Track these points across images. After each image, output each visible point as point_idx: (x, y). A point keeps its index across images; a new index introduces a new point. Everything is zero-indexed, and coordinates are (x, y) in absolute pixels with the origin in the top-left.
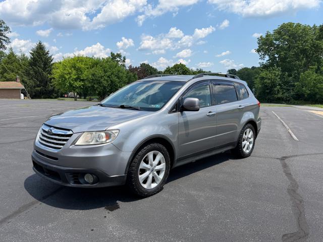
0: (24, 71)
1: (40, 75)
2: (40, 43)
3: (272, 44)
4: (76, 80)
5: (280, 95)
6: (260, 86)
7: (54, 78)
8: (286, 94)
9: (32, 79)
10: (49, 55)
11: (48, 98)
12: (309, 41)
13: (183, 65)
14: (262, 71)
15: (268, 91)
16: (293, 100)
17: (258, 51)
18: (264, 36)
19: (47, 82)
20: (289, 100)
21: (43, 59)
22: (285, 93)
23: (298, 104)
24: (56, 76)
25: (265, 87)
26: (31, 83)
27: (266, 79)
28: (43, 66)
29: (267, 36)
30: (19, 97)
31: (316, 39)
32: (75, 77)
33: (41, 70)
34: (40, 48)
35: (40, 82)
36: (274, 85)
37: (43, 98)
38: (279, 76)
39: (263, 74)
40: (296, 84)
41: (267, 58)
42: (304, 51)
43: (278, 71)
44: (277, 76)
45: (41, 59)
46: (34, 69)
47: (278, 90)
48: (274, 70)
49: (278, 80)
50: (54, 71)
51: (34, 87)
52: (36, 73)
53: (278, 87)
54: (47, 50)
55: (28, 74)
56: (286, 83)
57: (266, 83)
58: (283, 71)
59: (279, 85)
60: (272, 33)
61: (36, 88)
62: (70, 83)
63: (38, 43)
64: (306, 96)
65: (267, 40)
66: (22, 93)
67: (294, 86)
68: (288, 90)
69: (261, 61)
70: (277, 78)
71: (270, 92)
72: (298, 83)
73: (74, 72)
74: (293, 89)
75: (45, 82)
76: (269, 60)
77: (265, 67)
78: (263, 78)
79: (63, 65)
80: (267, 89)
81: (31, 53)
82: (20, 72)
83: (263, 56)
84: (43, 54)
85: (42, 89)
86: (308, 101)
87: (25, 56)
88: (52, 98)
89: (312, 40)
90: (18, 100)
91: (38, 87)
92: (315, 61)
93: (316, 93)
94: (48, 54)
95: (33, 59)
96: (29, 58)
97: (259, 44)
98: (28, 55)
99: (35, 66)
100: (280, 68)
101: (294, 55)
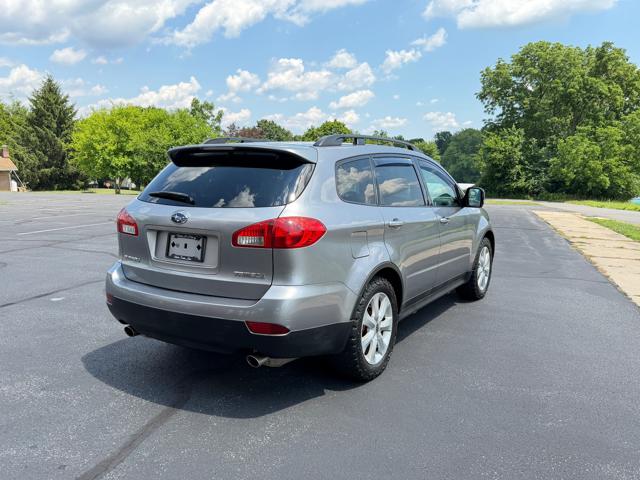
0: (19, 136)
1: (50, 142)
2: (49, 81)
3: (507, 84)
4: (116, 153)
5: (521, 183)
6: (484, 165)
7: (74, 150)
8: (532, 181)
9: (34, 151)
10: (69, 105)
11: (67, 189)
12: (576, 78)
13: (339, 124)
14: (488, 135)
15: (499, 175)
16: (545, 192)
17: (482, 97)
18: (493, 68)
19: (64, 158)
20: (538, 193)
21: (57, 112)
22: (530, 178)
23: (554, 200)
24: (78, 146)
25: (494, 166)
26: (32, 159)
27: (496, 150)
28: (55, 126)
29: (498, 68)
30: (8, 188)
31: (590, 74)
32: (113, 148)
33: (51, 133)
34: (51, 89)
35: (50, 157)
36: (510, 164)
37: (58, 189)
38: (520, 147)
39: (489, 142)
40: (551, 160)
41: (499, 110)
42: (567, 98)
43: (518, 136)
44: (516, 146)
45: (52, 112)
46: (38, 132)
47: (518, 173)
48: (510, 134)
49: (518, 155)
50: (74, 136)
51: (39, 168)
52: (41, 139)
53: (518, 167)
54: (65, 95)
55: (26, 142)
56: (534, 159)
57: (494, 159)
58: (528, 135)
59: (521, 162)
60: (508, 61)
61: (43, 170)
62: (104, 160)
63: (45, 80)
64: (568, 184)
65: (498, 75)
66: (12, 178)
67: (547, 165)
68: (538, 172)
69: (487, 117)
70: (516, 150)
71: (503, 176)
72: (555, 159)
73: (113, 138)
74: (545, 171)
75: (59, 158)
76: (502, 115)
77: (494, 128)
78: (489, 150)
79: (92, 123)
80: (498, 171)
81: (31, 100)
82: (9, 137)
83: (491, 106)
84: (56, 103)
85: (54, 171)
86: (574, 193)
87: (21, 105)
88: (74, 189)
89: (582, 76)
90: (5, 193)
91: (47, 167)
92: (588, 116)
93: (588, 179)
94: (66, 101)
95: (37, 111)
96: (30, 111)
97: (483, 82)
98: (27, 105)
99: (40, 126)
100: (522, 131)
101: (551, 104)
